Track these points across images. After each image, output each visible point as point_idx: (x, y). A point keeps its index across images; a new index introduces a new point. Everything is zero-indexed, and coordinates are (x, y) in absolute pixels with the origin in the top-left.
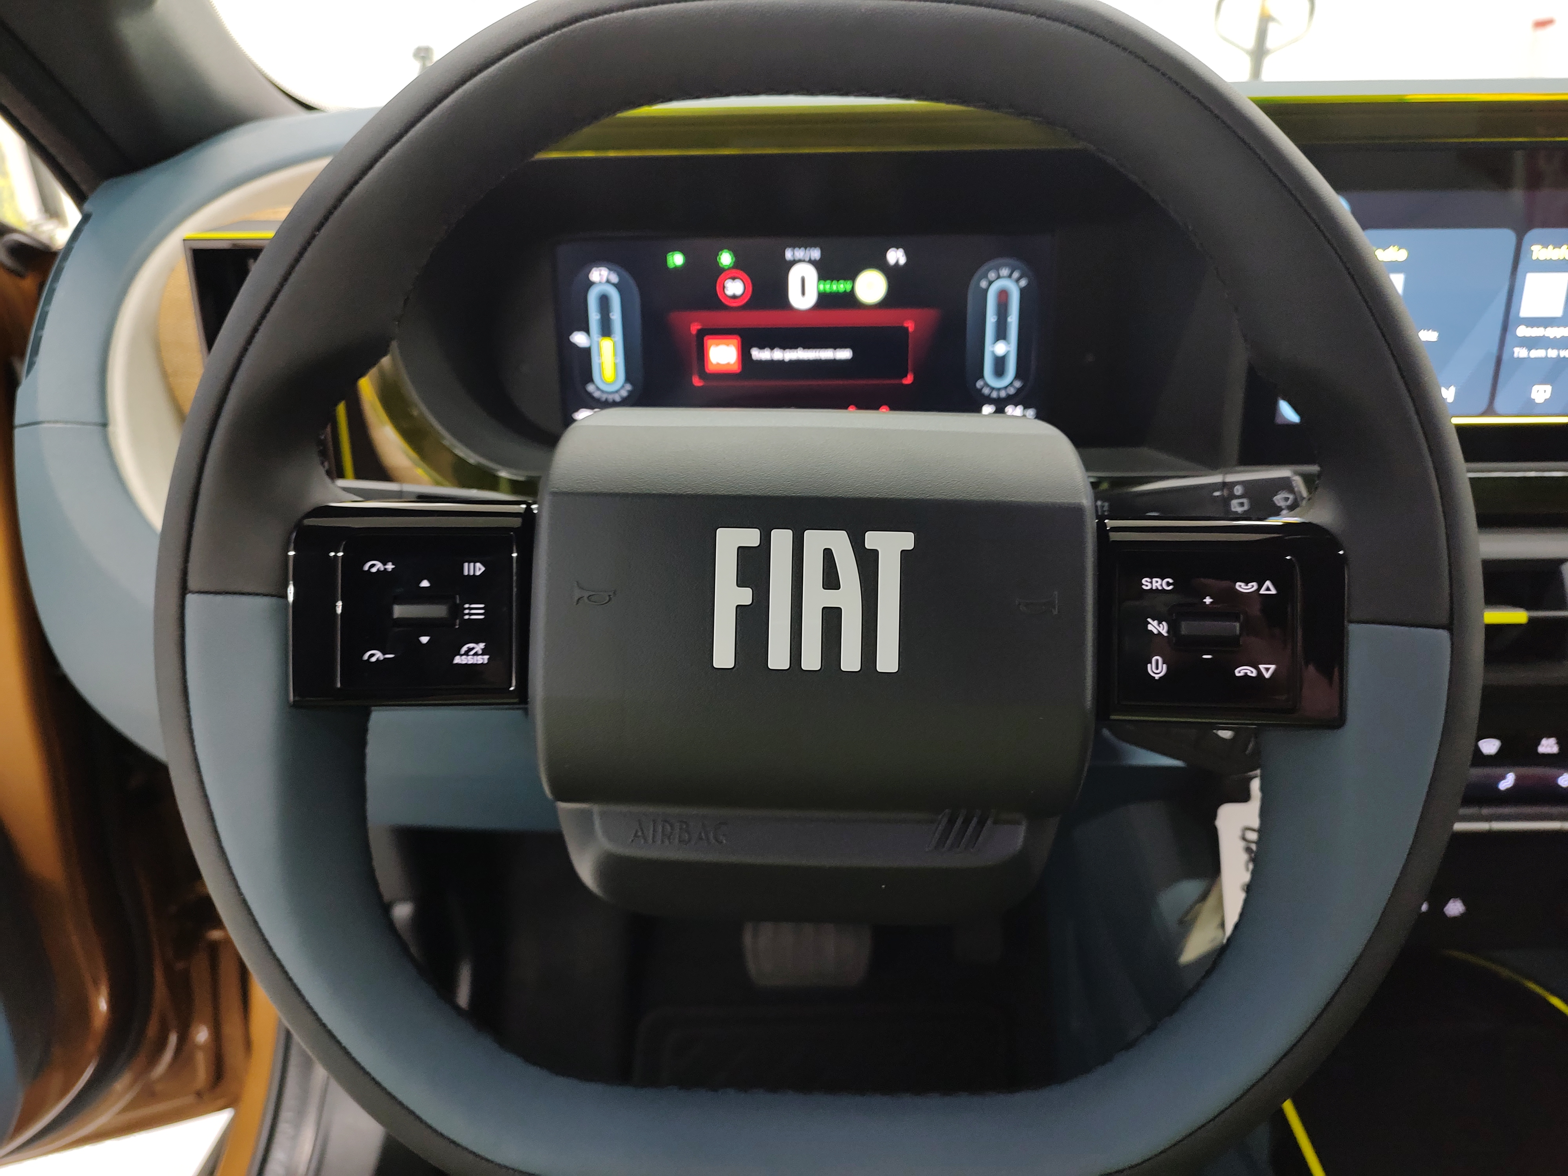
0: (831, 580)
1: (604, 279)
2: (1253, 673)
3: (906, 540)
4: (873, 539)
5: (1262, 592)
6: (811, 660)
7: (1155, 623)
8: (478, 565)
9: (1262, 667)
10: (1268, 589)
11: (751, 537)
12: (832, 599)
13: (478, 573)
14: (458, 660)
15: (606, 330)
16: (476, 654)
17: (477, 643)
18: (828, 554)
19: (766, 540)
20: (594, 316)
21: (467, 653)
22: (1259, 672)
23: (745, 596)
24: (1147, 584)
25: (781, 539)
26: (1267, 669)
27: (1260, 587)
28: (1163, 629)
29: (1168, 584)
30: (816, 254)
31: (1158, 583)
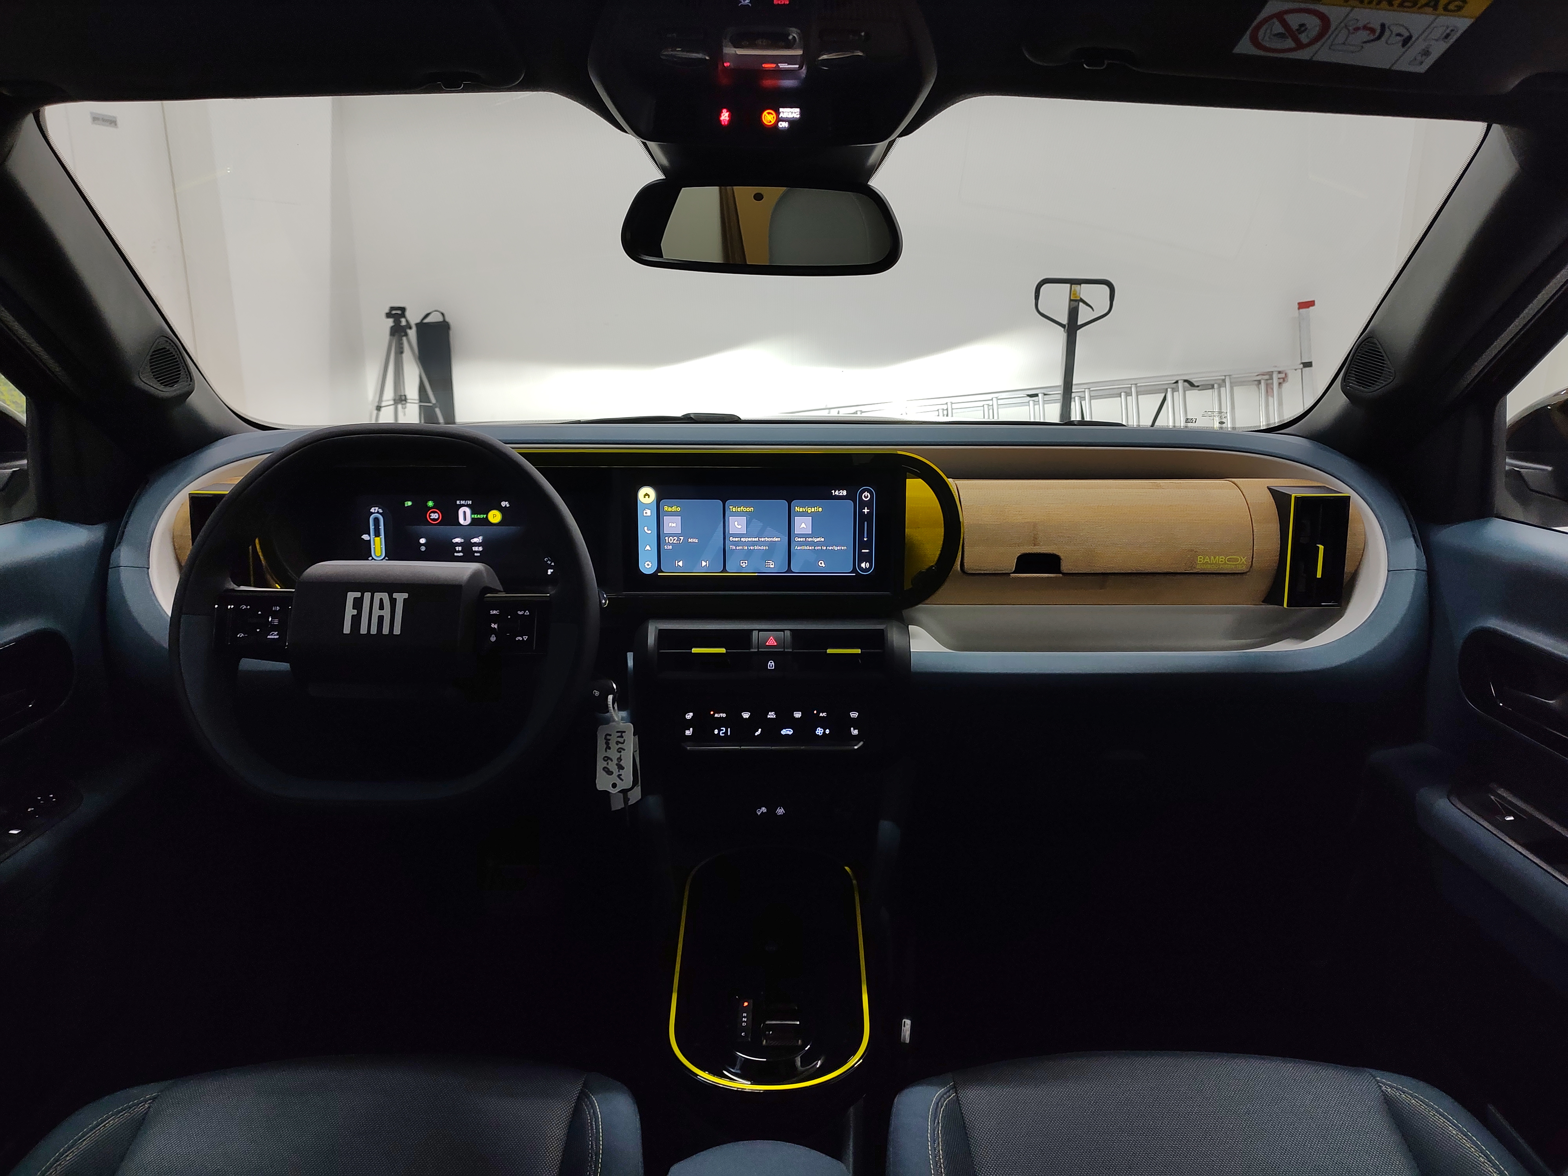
0: (381, 607)
1: (376, 511)
2: (521, 639)
3: (406, 595)
4: (395, 595)
5: (525, 614)
6: (374, 631)
7: (493, 624)
8: (278, 607)
9: (524, 637)
10: (527, 613)
11: (358, 594)
12: (382, 613)
13: (277, 609)
14: (269, 637)
15: (377, 534)
16: (275, 635)
17: (275, 632)
18: (381, 600)
19: (363, 595)
20: (372, 527)
21: (272, 635)
22: (523, 638)
23: (355, 612)
24: (492, 612)
25: (367, 595)
26: (525, 638)
27: (525, 613)
28: (496, 626)
29: (498, 612)
30: (470, 502)
31: (495, 612)
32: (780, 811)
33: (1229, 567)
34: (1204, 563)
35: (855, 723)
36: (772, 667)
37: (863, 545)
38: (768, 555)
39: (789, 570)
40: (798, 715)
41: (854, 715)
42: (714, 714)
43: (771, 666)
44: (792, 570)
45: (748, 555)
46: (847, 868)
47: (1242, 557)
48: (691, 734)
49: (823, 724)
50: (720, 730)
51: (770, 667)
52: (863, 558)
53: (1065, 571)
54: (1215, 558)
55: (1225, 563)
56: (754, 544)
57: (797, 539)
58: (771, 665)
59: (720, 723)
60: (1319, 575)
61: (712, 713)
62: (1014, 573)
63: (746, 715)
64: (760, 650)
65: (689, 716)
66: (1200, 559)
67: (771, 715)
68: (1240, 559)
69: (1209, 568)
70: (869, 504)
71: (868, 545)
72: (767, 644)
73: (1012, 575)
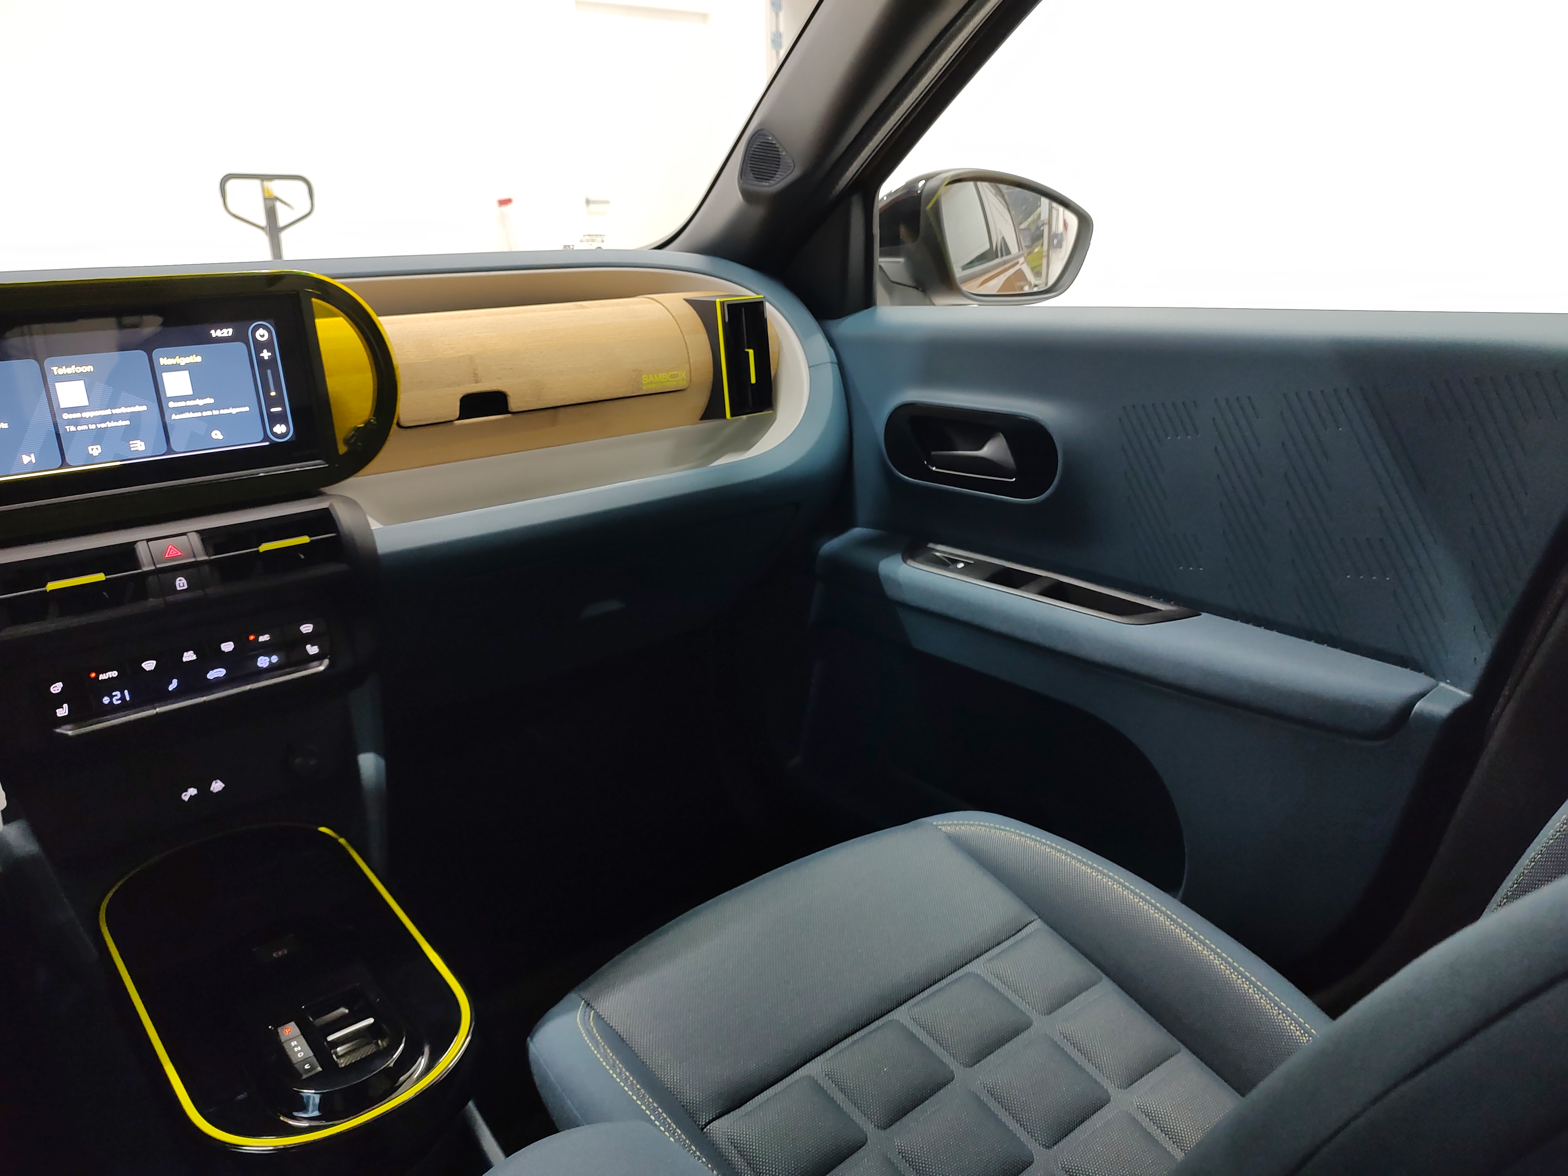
32: (217, 786)
33: (672, 385)
34: (650, 384)
35: (310, 639)
36: (184, 586)
37: (270, 402)
38: (131, 433)
39: (170, 451)
40: (227, 647)
41: (307, 629)
42: (97, 677)
43: (182, 585)
44: (174, 449)
45: (98, 437)
46: (323, 829)
47: (682, 372)
48: (67, 714)
49: (266, 649)
50: (111, 697)
51: (180, 586)
52: (275, 419)
53: (515, 410)
54: (658, 376)
55: (668, 381)
56: (104, 419)
57: (172, 405)
58: (181, 583)
59: (110, 686)
60: (753, 381)
61: (93, 675)
62: (458, 419)
63: (149, 665)
64: (158, 566)
65: (55, 689)
66: (645, 379)
67: (189, 656)
68: (680, 374)
69: (653, 388)
70: (268, 345)
71: (278, 401)
72: (167, 556)
73: (456, 422)
